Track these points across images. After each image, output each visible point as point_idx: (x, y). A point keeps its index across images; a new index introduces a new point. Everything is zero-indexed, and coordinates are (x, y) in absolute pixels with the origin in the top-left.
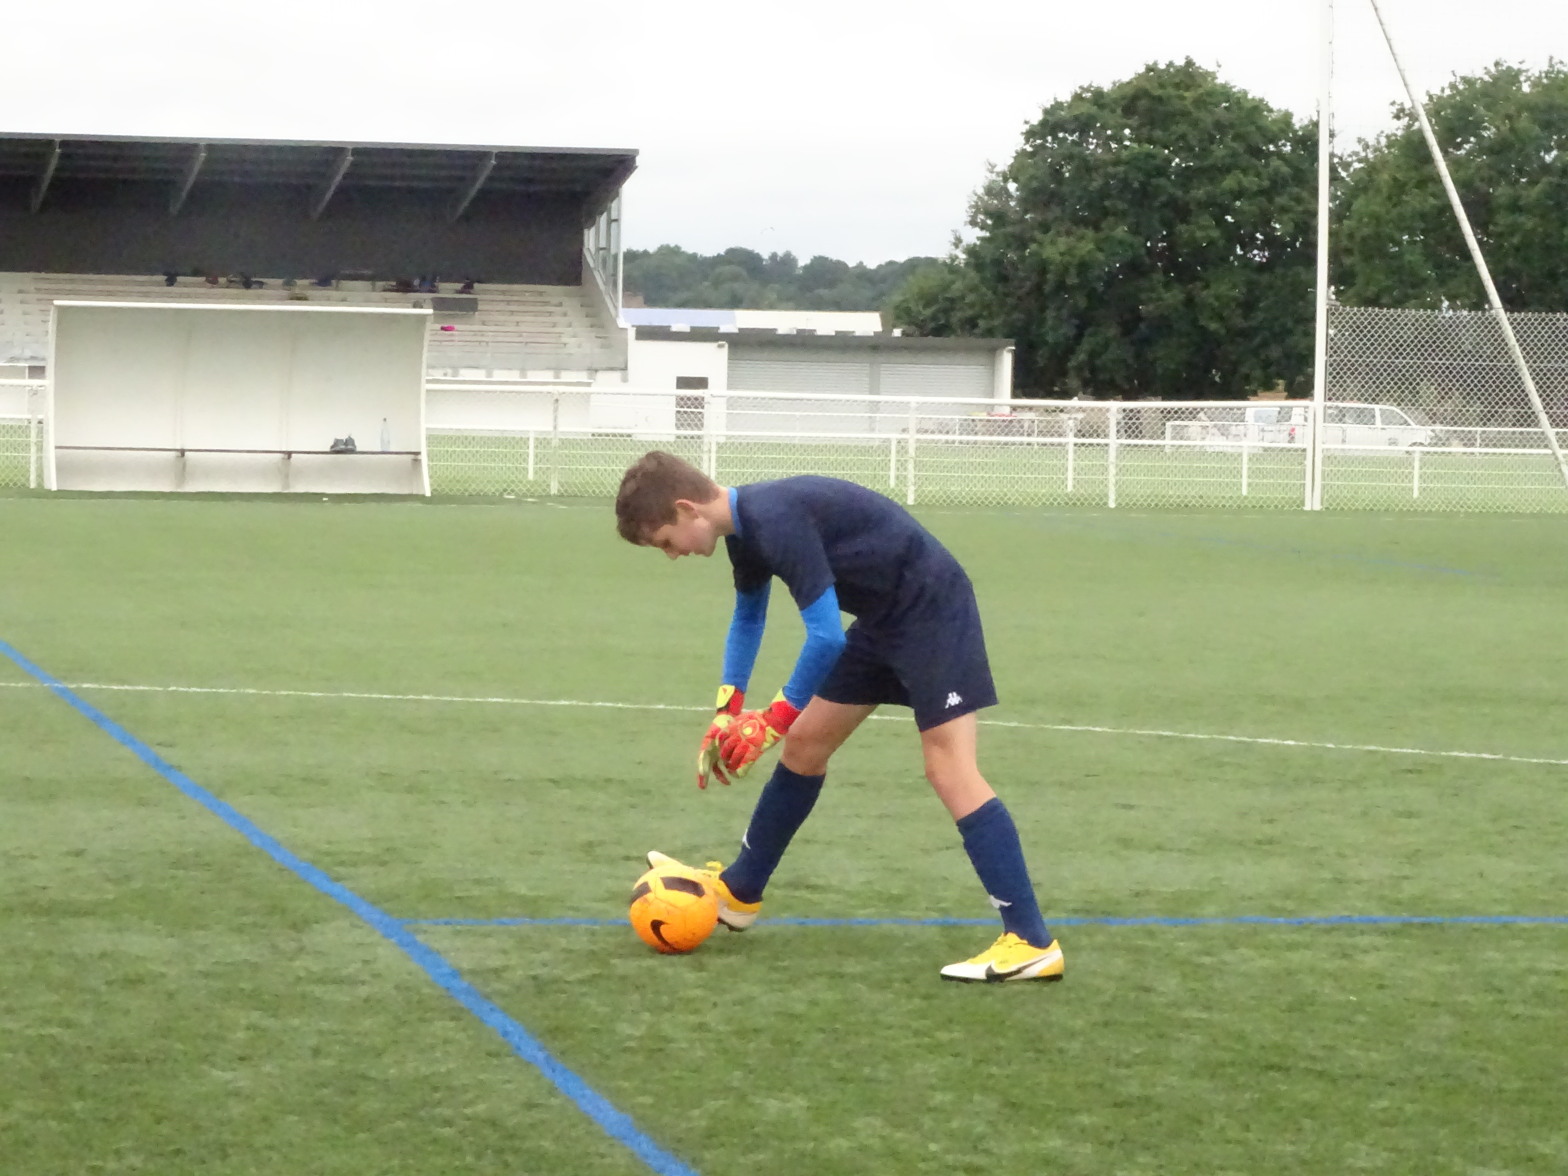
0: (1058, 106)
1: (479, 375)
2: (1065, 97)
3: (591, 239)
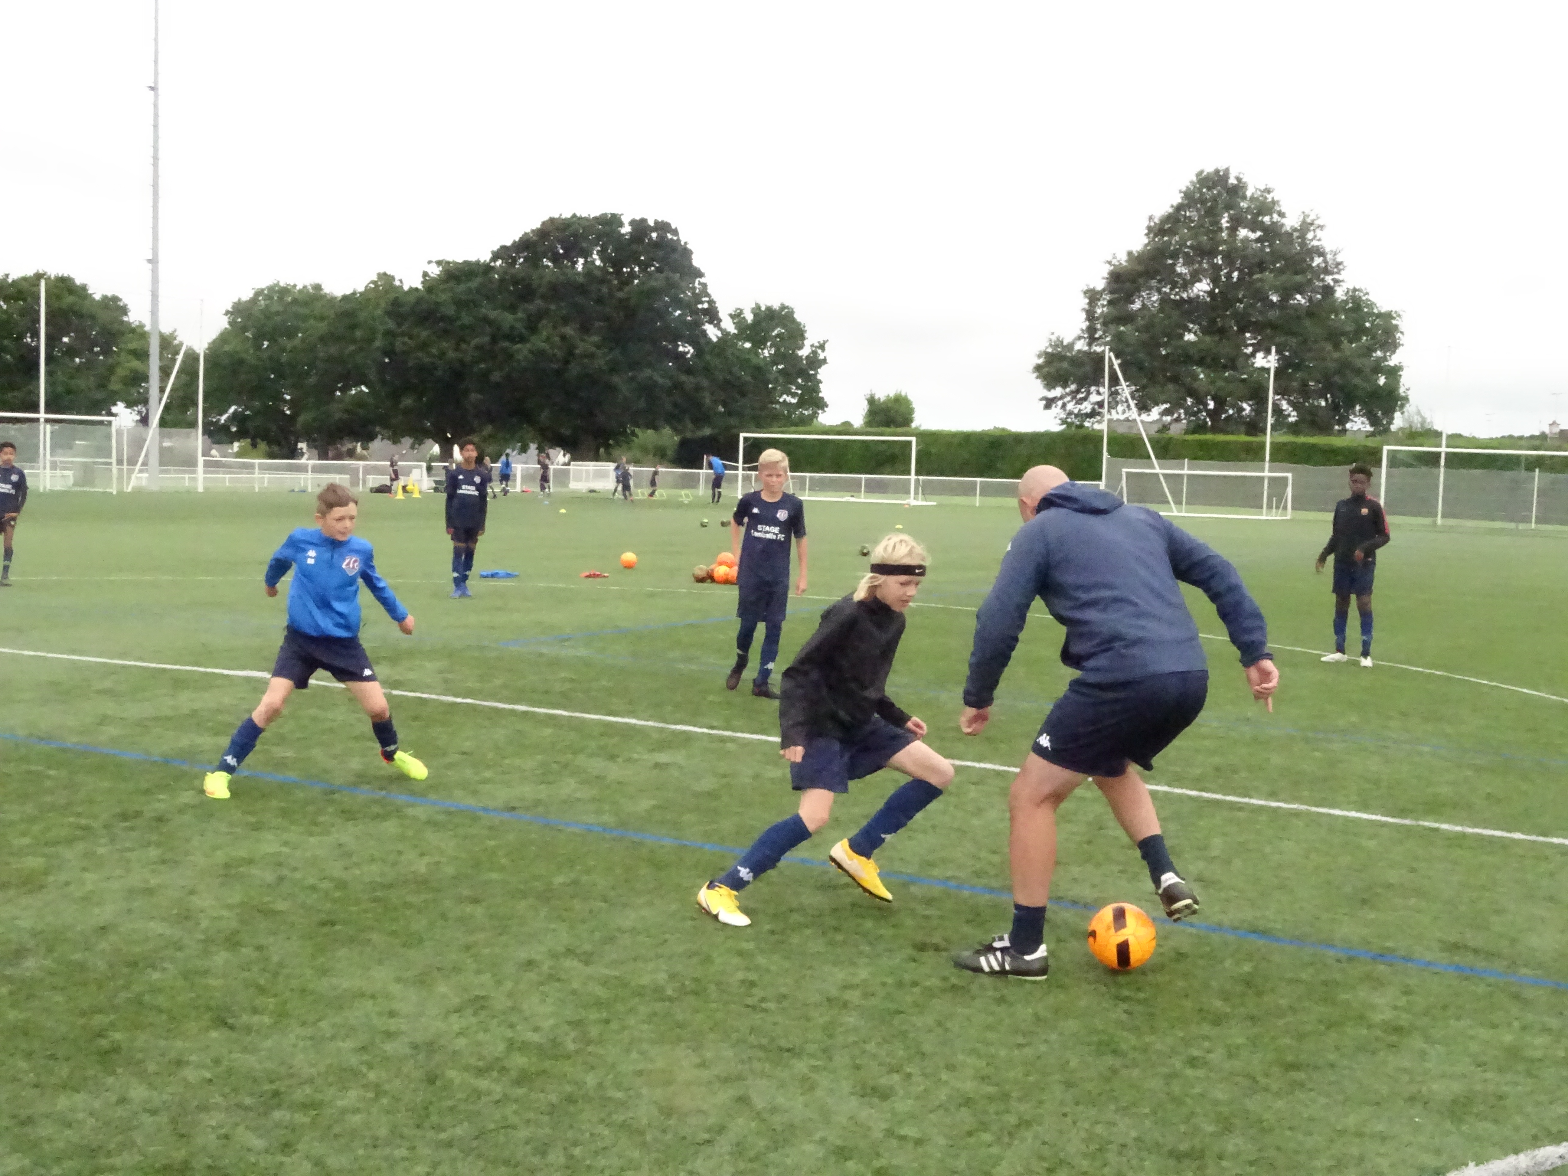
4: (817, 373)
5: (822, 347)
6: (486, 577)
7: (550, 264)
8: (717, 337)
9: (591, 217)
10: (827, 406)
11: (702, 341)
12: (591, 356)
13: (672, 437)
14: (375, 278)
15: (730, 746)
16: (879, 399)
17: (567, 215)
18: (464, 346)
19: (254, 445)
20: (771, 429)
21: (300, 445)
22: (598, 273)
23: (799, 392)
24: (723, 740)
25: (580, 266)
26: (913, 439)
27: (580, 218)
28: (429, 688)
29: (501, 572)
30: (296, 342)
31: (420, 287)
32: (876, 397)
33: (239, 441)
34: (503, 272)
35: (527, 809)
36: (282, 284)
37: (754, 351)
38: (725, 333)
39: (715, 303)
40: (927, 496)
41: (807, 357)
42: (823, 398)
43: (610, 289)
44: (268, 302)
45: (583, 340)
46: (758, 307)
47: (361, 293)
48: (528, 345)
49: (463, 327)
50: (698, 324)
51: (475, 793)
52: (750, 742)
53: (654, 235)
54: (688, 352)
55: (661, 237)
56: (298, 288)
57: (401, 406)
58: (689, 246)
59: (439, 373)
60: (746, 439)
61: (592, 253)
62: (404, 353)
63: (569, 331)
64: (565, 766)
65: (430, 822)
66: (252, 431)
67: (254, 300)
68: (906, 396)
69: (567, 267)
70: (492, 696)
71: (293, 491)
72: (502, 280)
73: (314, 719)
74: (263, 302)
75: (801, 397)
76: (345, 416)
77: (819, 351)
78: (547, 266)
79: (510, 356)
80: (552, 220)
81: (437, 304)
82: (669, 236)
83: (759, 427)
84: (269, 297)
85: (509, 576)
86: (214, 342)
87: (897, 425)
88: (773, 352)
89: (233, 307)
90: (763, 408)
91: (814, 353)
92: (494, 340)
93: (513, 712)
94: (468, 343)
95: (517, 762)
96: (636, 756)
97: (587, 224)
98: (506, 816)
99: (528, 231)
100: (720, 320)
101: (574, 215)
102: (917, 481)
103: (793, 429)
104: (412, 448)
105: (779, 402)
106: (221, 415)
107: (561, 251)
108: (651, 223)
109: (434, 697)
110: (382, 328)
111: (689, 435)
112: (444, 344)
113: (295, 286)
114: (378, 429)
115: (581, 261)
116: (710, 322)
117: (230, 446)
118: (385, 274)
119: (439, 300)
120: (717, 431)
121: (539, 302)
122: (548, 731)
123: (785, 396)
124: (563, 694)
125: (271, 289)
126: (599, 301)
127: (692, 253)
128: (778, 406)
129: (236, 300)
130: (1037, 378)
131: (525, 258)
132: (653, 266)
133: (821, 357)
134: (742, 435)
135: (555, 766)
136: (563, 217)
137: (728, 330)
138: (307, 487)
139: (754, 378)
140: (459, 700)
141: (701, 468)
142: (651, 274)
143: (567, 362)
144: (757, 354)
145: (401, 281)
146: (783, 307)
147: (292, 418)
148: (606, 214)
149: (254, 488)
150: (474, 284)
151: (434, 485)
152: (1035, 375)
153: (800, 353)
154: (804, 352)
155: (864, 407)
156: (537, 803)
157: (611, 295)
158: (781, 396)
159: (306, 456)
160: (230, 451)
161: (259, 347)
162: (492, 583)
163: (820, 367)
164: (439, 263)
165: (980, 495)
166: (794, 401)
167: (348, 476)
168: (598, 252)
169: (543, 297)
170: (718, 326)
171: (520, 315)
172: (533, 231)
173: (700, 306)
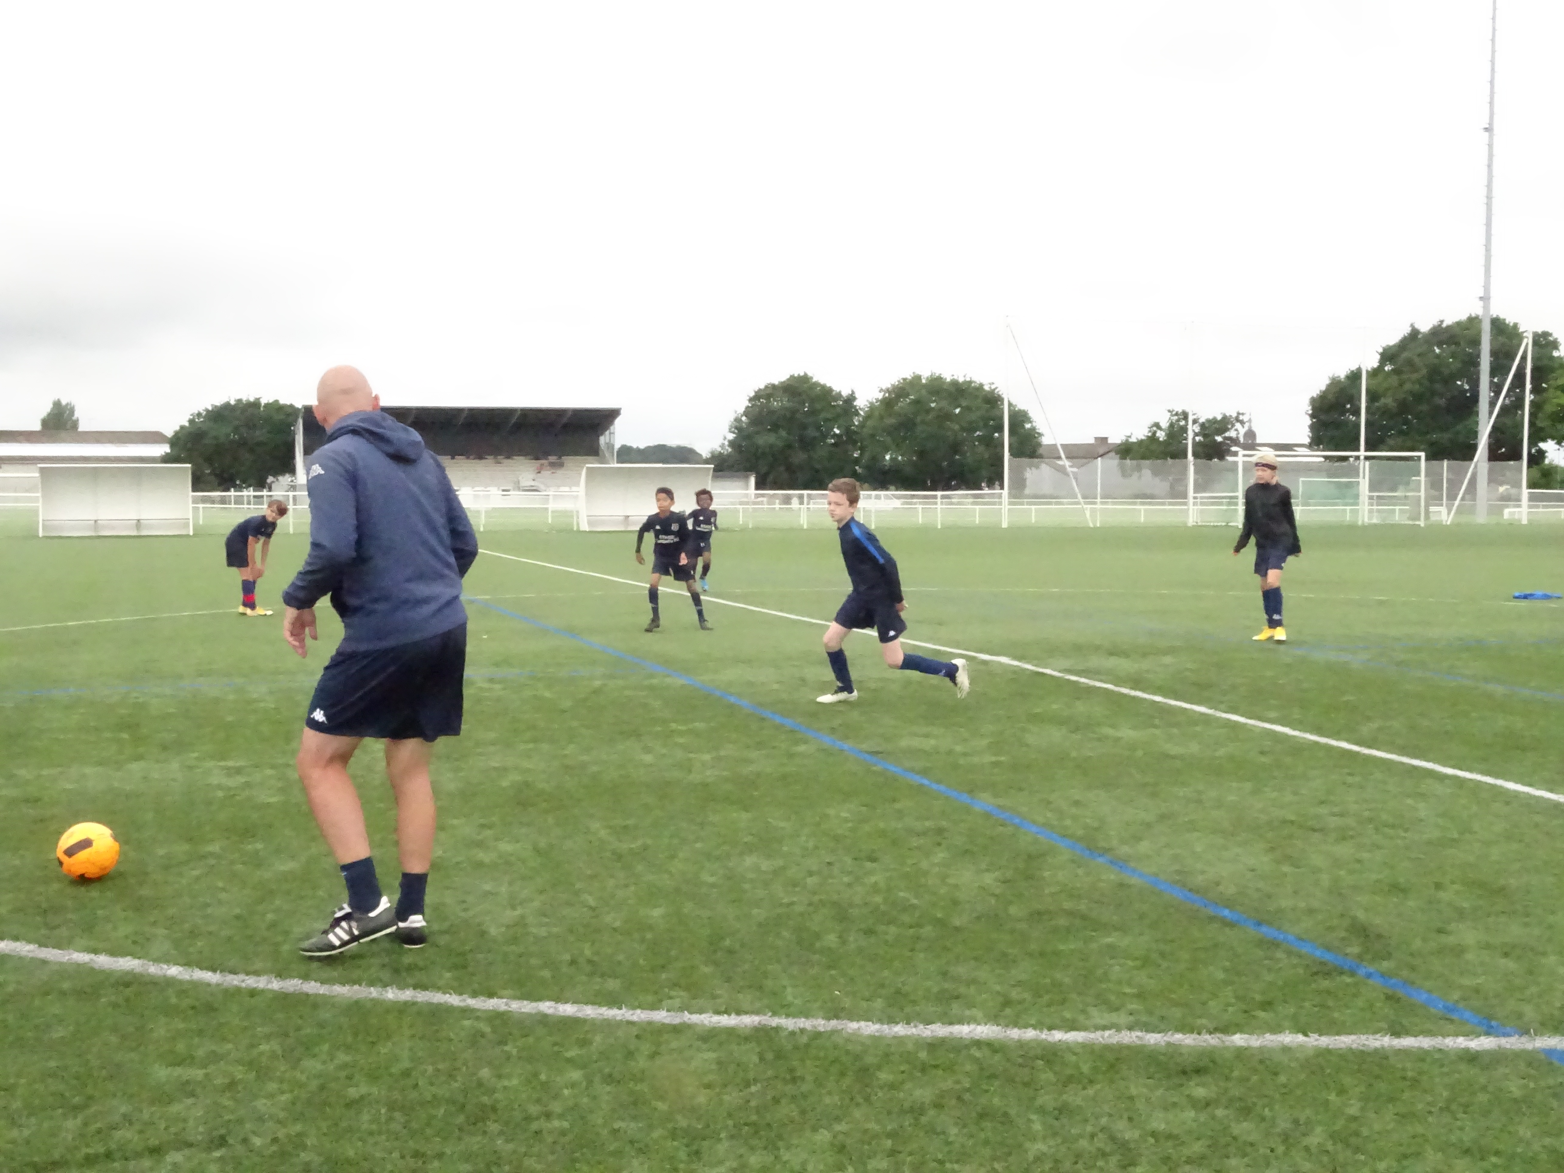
0: (760, 390)
1: (567, 489)
2: (762, 387)
3: (603, 440)
29: (1539, 593)
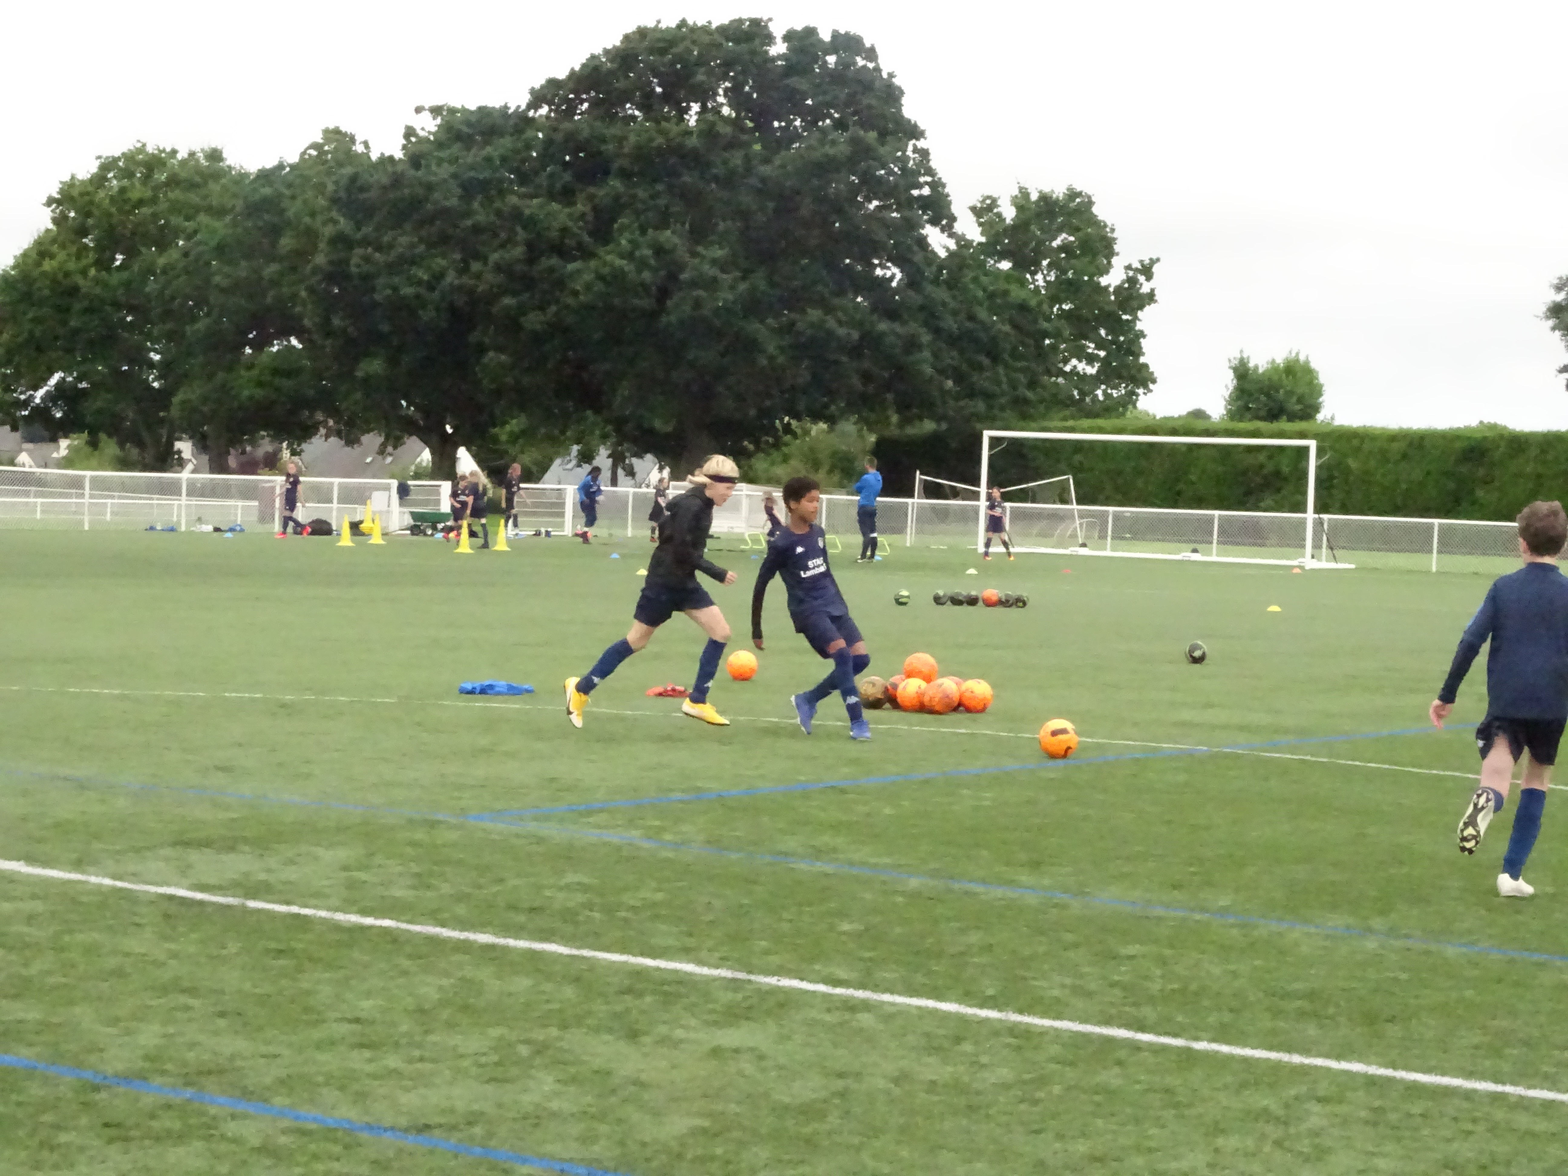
4: (1136, 318)
5: (1147, 271)
6: (471, 692)
7: (637, 113)
8: (948, 249)
9: (714, 26)
10: (1154, 381)
11: (918, 258)
12: (712, 284)
13: (861, 436)
14: (319, 138)
15: (865, 1019)
16: (1256, 367)
17: (670, 22)
18: (476, 266)
19: (94, 444)
20: (1046, 424)
21: (178, 445)
22: (726, 130)
23: (1102, 354)
24: (852, 1007)
25: (692, 119)
26: (1312, 444)
27: (694, 29)
28: (315, 896)
29: (501, 683)
30: (173, 255)
31: (399, 155)
32: (1251, 365)
33: (66, 437)
34: (551, 126)
35: (453, 1128)
36: (150, 149)
37: (1016, 278)
38: (963, 243)
39: (944, 186)
40: (1338, 553)
41: (1119, 289)
42: (1146, 366)
43: (747, 159)
44: (126, 182)
45: (694, 254)
46: (1024, 193)
47: (293, 167)
48: (593, 264)
49: (477, 229)
50: (912, 225)
51: (361, 1097)
52: (902, 1012)
53: (831, 59)
54: (893, 276)
55: (845, 65)
56: (179, 156)
57: (359, 374)
58: (896, 81)
59: (427, 315)
60: (994, 441)
61: (716, 94)
62: (366, 278)
63: (667, 236)
64: (540, 1049)
65: (265, 1150)
66: (89, 419)
67: (99, 180)
68: (1307, 362)
69: (667, 119)
70: (435, 917)
71: (152, 528)
72: (549, 142)
73: (91, 950)
74: (115, 182)
75: (1105, 362)
76: (259, 393)
77: (1142, 278)
78: (633, 118)
79: (560, 283)
80: (642, 32)
81: (430, 187)
82: (860, 62)
83: (1025, 419)
84: (127, 174)
85: (513, 691)
86: (25, 255)
87: (1292, 417)
88: (1052, 277)
89: (61, 191)
90: (1033, 384)
91: (1132, 281)
92: (533, 252)
93: (465, 947)
94: (485, 260)
95: (456, 1040)
96: (679, 1033)
97: (706, 39)
98: (410, 1142)
99: (598, 51)
100: (953, 219)
101: (683, 23)
102: (1319, 523)
103: (1086, 423)
104: (382, 452)
105: (1064, 374)
106: (36, 388)
107: (659, 90)
108: (825, 36)
109: (323, 914)
110: (328, 231)
111: (893, 431)
112: (441, 262)
113: (174, 152)
114: (319, 416)
115: (695, 107)
116: (934, 222)
117: (52, 445)
118: (337, 131)
119: (433, 178)
120: (944, 426)
121: (615, 184)
122: (522, 983)
123: (1074, 362)
124: (569, 915)
125: (129, 157)
126: (729, 181)
127: (902, 93)
128: (1060, 380)
129: (67, 178)
130: (1553, 329)
131: (595, 104)
132: (830, 116)
133: (1145, 288)
134: (987, 434)
135: (524, 1050)
136: (663, 26)
137: (969, 237)
138: (179, 522)
139: (1015, 326)
140: (369, 921)
141: (912, 496)
142: (823, 131)
143: (664, 294)
144: (1023, 283)
145: (366, 144)
146: (1073, 194)
147: (163, 398)
148: (740, 21)
149: (81, 523)
150: (494, 150)
151: (412, 522)
152: (1551, 323)
153: (1104, 281)
154: (1113, 279)
155: (1227, 382)
156: (473, 1119)
157: (749, 169)
158: (1066, 361)
159: (190, 467)
160: (55, 455)
161: (104, 264)
162: (479, 703)
163: (1141, 307)
164: (436, 111)
165: (1440, 552)
166: (1091, 370)
167: (256, 503)
168: (726, 90)
169: (625, 175)
170: (948, 229)
171: (580, 207)
172: (606, 52)
173: (915, 193)
